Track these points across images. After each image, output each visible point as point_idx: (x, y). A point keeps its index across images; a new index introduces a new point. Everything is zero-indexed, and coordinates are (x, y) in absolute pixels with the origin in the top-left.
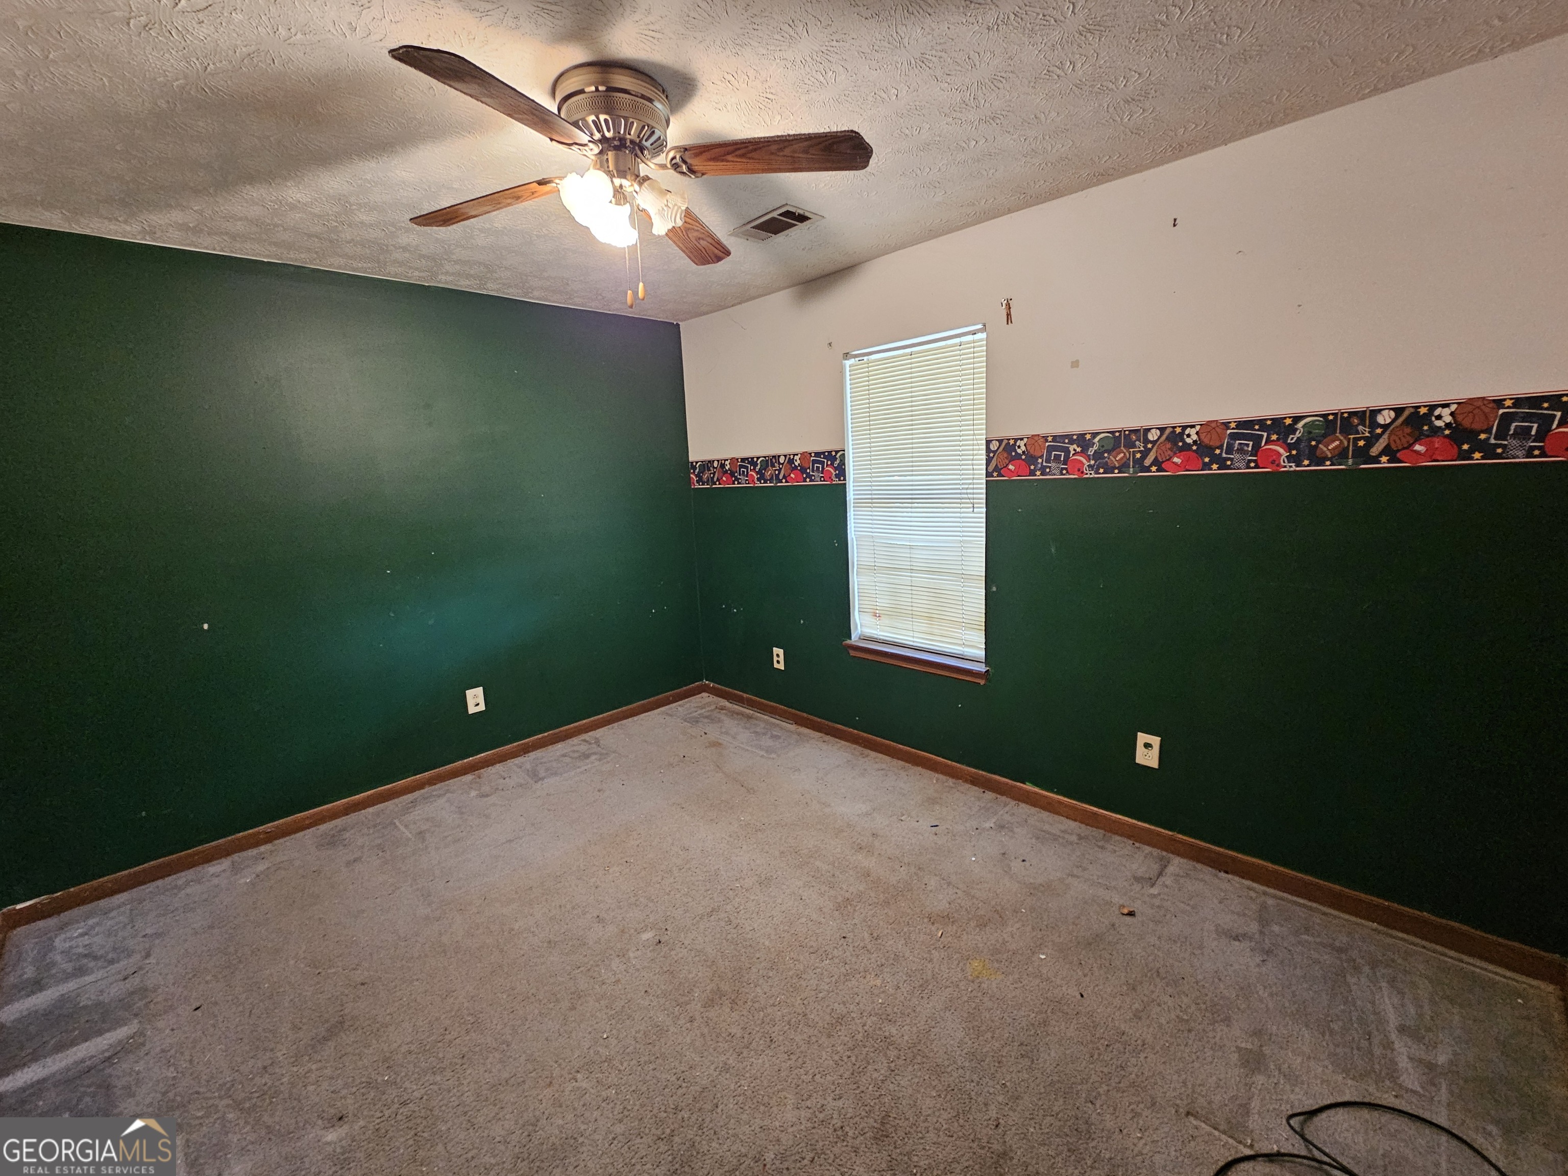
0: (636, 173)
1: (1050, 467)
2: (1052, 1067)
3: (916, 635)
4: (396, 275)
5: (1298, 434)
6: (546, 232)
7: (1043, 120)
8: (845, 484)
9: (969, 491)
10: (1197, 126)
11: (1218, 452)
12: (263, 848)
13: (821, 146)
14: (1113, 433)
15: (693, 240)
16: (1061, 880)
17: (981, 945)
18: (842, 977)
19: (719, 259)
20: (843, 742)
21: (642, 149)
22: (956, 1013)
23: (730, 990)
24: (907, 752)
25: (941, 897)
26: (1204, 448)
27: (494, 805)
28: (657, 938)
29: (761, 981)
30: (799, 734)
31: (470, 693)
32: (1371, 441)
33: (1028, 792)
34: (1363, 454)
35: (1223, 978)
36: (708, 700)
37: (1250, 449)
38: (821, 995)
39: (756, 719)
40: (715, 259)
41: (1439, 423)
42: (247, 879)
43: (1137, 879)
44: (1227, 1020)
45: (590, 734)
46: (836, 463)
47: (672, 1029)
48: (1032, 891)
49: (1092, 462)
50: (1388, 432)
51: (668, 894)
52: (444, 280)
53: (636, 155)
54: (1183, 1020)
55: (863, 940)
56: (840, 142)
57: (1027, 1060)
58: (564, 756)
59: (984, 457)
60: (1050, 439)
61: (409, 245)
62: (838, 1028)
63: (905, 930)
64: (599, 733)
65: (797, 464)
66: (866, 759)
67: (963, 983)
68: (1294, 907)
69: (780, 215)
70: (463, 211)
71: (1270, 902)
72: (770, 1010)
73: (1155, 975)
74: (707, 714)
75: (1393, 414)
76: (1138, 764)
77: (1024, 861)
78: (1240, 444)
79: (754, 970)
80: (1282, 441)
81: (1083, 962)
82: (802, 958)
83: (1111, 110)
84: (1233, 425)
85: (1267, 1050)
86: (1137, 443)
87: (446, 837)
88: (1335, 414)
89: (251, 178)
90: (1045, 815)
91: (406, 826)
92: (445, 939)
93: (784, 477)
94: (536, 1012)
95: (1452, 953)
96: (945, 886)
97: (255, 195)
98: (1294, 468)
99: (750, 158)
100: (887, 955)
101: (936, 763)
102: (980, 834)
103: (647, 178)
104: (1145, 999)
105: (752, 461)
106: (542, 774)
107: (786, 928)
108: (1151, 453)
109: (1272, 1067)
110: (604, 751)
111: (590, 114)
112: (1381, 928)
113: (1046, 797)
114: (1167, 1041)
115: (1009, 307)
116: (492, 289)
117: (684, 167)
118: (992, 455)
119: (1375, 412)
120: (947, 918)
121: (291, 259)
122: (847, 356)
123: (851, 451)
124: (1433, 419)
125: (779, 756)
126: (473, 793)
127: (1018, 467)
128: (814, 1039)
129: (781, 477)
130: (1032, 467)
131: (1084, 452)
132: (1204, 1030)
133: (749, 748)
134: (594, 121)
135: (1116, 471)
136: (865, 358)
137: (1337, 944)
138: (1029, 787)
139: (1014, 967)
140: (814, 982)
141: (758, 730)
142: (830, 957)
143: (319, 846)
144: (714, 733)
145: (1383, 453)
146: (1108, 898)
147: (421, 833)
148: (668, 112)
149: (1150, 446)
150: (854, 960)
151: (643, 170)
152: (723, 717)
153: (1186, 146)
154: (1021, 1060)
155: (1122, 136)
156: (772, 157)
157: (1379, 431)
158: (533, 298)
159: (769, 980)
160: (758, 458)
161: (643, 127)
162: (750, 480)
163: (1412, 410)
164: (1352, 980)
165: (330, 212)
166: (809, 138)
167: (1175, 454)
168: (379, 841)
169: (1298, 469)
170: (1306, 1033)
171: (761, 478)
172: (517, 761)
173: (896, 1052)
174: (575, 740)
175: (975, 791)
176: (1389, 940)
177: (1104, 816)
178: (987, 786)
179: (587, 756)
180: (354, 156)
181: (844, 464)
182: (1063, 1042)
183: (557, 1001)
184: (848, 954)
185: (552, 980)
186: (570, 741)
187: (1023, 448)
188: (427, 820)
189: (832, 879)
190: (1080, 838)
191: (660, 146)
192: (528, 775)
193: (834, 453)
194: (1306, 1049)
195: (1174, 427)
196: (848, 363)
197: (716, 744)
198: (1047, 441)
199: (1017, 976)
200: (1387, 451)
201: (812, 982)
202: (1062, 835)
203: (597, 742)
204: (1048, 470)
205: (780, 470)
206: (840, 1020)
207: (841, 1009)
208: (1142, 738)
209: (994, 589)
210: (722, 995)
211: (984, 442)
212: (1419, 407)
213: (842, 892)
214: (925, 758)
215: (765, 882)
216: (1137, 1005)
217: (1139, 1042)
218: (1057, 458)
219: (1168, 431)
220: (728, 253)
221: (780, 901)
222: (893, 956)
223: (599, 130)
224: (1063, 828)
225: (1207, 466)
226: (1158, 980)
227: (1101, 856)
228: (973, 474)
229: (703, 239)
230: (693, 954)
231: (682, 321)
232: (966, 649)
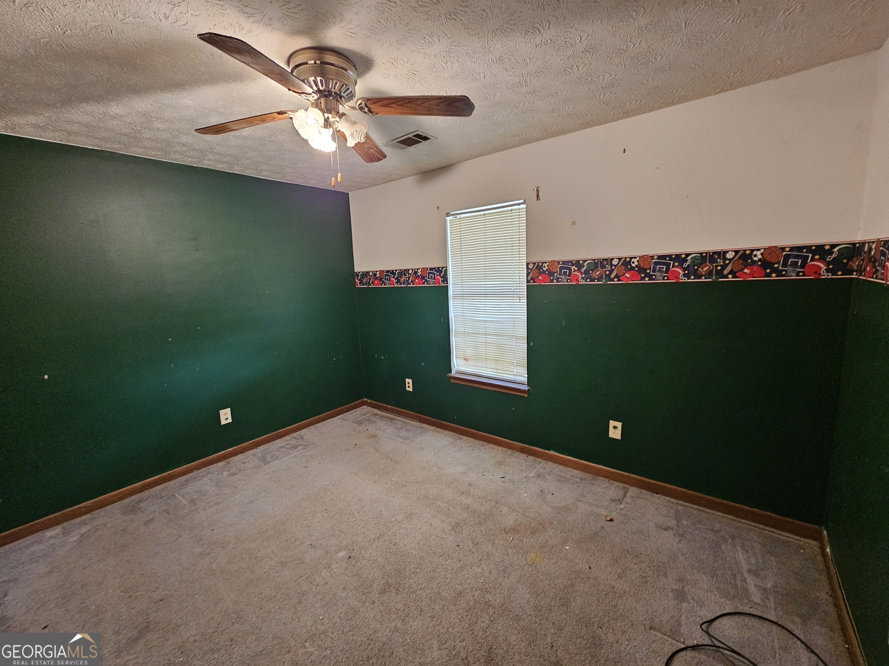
0: (338, 111)
1: (561, 278)
2: (579, 610)
3: (489, 370)
4: (176, 160)
5: (688, 263)
6: (274, 139)
7: (560, 94)
8: (448, 286)
9: (517, 290)
10: (636, 102)
11: (648, 271)
12: (84, 517)
13: (446, 103)
14: (594, 260)
15: (366, 149)
16: (574, 504)
17: (533, 544)
18: (459, 569)
19: (380, 160)
20: (447, 432)
21: (341, 97)
22: (523, 584)
23: (394, 583)
24: (484, 436)
25: (510, 518)
26: (641, 269)
27: (240, 480)
28: (349, 555)
29: (413, 575)
30: (422, 428)
31: (222, 412)
32: (724, 267)
33: (552, 455)
34: (719, 273)
35: (661, 551)
36: (367, 410)
37: (664, 270)
38: (448, 581)
39: (396, 420)
40: (378, 160)
41: (755, 259)
42: (74, 538)
43: (613, 501)
44: (665, 575)
45: (297, 433)
46: (442, 274)
47: (362, 610)
48: (559, 511)
49: (584, 276)
50: (732, 262)
51: (353, 528)
52: (207, 164)
53: (337, 100)
54: (644, 576)
55: (468, 546)
56: (458, 101)
57: (564, 607)
58: (282, 447)
59: (526, 272)
60: (561, 263)
61: (187, 142)
62: (459, 599)
63: (492, 538)
64: (302, 432)
65: (419, 274)
66: (461, 441)
67: (526, 567)
68: (692, 510)
69: (414, 136)
70: (230, 127)
71: (680, 508)
72: (419, 592)
73: (626, 553)
74: (367, 418)
75: (734, 253)
76: (610, 438)
77: (553, 494)
78: (659, 267)
79: (407, 569)
80: (681, 266)
81: (589, 549)
82: (434, 560)
83: (595, 91)
84: (656, 257)
85: (686, 589)
86: (607, 266)
87: (210, 502)
88: (706, 253)
89: (86, 99)
90: (561, 467)
91: (183, 496)
92: (214, 566)
93: (412, 282)
94: (277, 607)
95: (768, 528)
96: (512, 512)
97: (88, 109)
98: (686, 280)
99: (405, 107)
100: (483, 554)
101: (501, 441)
102: (528, 480)
103: (343, 114)
104: (624, 567)
105: (393, 272)
106: (269, 459)
107: (424, 542)
108: (614, 271)
109: (690, 598)
110: (306, 444)
111: (311, 76)
112: (734, 518)
113: (562, 457)
114: (636, 589)
115: (538, 191)
116: (236, 170)
117: (366, 109)
118: (529, 271)
119: (725, 252)
120: (514, 530)
121: (108, 148)
122: (448, 215)
123: (450, 267)
124: (753, 256)
125: (411, 442)
126: (225, 474)
127: (544, 278)
128: (446, 607)
129: (410, 281)
130: (552, 278)
131: (579, 270)
132: (654, 581)
133: (394, 438)
134: (314, 81)
135: (596, 281)
136: (458, 216)
137: (715, 528)
138: (552, 452)
139: (553, 555)
140: (443, 574)
141: (398, 426)
142: (451, 557)
143: (124, 514)
144: (372, 429)
145: (729, 273)
146: (598, 512)
147: (192, 500)
148: (357, 77)
149: (613, 267)
150: (464, 558)
151: (341, 109)
152: (377, 420)
153: (630, 112)
154: (561, 608)
155: (599, 105)
156: (418, 107)
157: (727, 262)
158: (262, 176)
159: (417, 575)
160: (396, 271)
161: (343, 86)
162: (392, 283)
163: (743, 252)
164: (723, 547)
165: (137, 121)
166: (440, 98)
167: (627, 272)
168: (164, 508)
169: (689, 281)
170: (704, 577)
171: (398, 282)
172: (251, 452)
173: (493, 610)
174: (288, 437)
175: (523, 456)
176: (739, 524)
177: (592, 466)
178: (529, 453)
179: (295, 447)
180: (157, 90)
181: (447, 275)
182: (583, 595)
183: (290, 598)
184: (461, 555)
185: (285, 586)
186: (285, 438)
187: (547, 268)
188: (196, 491)
189: (448, 512)
190: (581, 479)
191: (351, 96)
192: (259, 460)
193: (441, 269)
194: (705, 586)
195: (626, 258)
196: (448, 219)
197: (374, 436)
198: (559, 264)
199: (555, 560)
200: (731, 272)
201: (442, 573)
202: (571, 478)
203: (302, 437)
204: (560, 280)
205: (409, 278)
206: (460, 594)
207: (460, 588)
208: (612, 423)
209: (532, 344)
210: (390, 586)
211: (525, 264)
212: (746, 250)
213: (454, 519)
214: (494, 439)
215: (409, 516)
216: (619, 571)
217: (622, 591)
218: (565, 273)
219: (622, 260)
220: (385, 157)
221: (419, 527)
222: (486, 554)
223: (317, 85)
224: (572, 474)
225: (643, 279)
226: (628, 556)
227: (593, 489)
228: (520, 281)
229: (371, 148)
230: (371, 562)
231: (350, 191)
232: (517, 377)
